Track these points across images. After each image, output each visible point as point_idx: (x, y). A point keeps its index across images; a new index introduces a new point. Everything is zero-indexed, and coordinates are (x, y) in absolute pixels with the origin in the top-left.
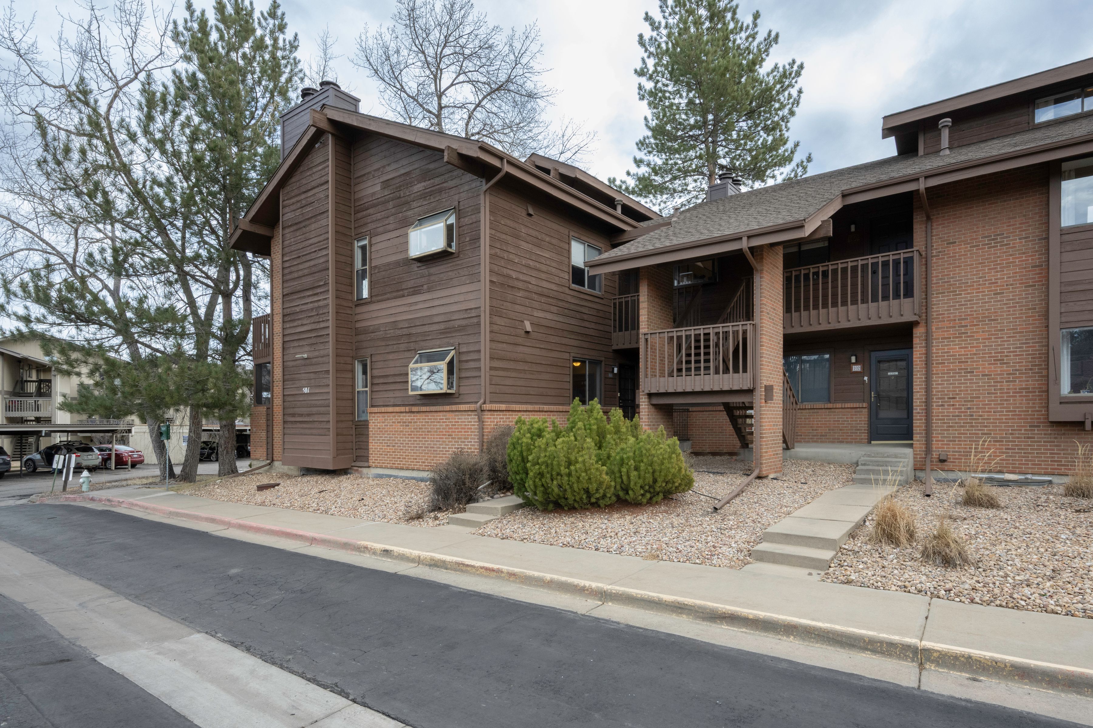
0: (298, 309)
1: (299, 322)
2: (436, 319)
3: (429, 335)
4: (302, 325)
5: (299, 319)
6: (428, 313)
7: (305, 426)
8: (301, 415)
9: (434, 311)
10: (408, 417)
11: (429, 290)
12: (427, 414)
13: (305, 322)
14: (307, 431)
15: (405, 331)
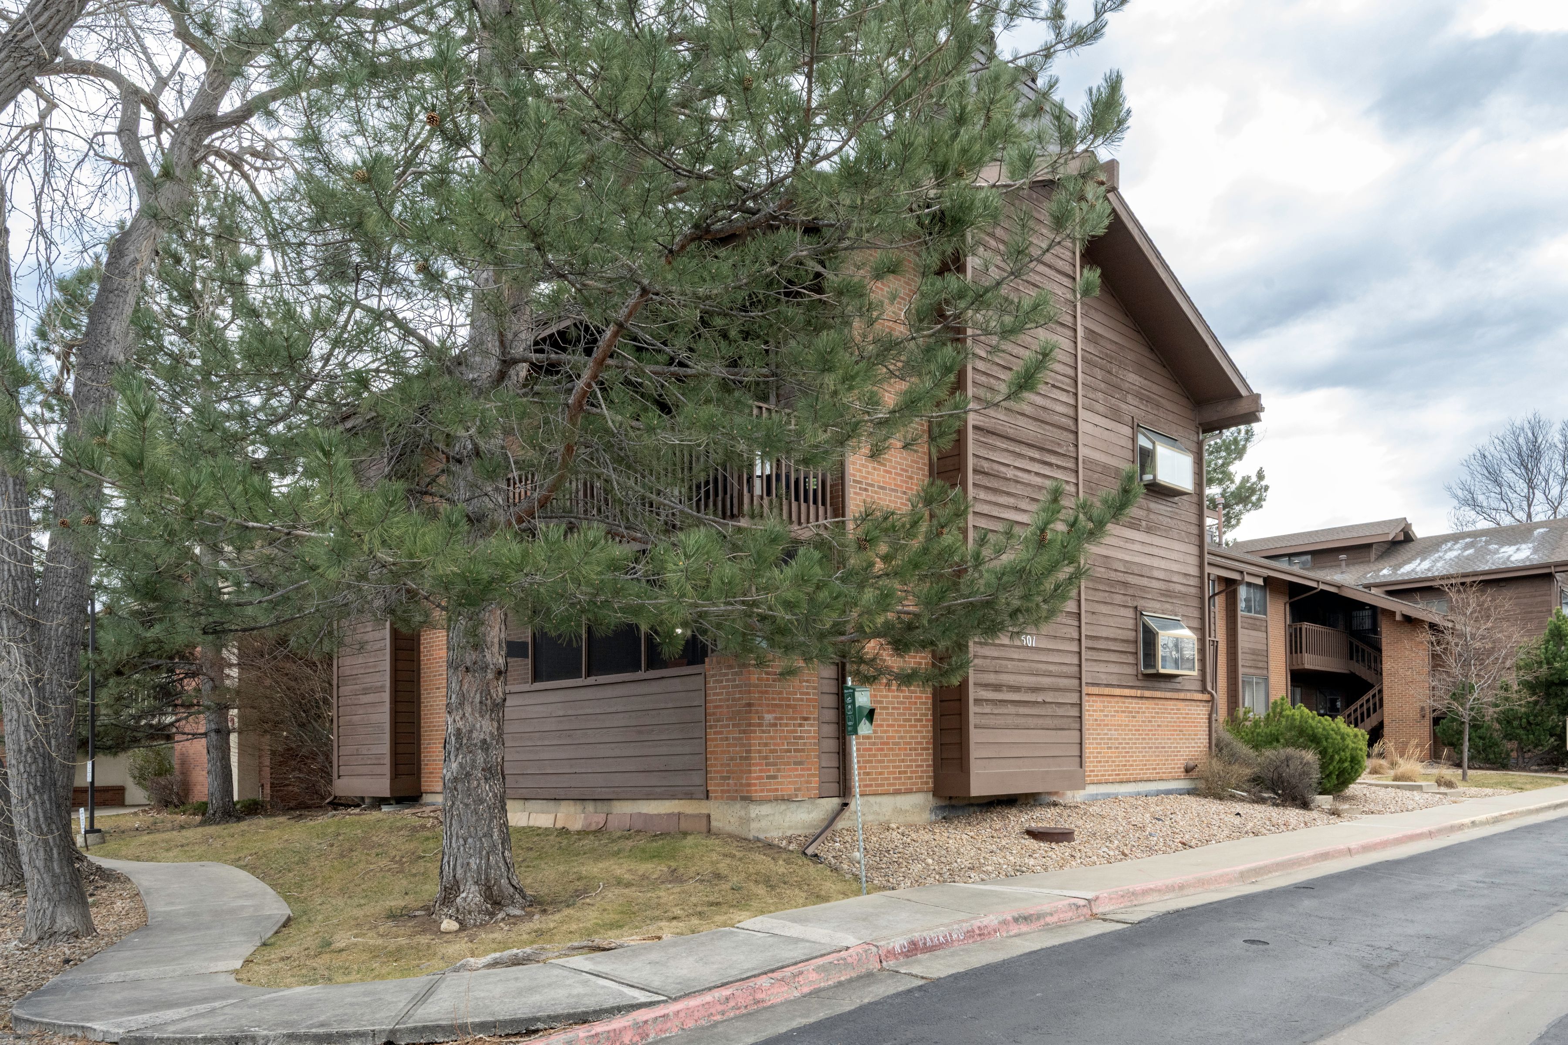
0: (1010, 473)
1: (1011, 501)
2: (1156, 574)
3: (1148, 593)
4: (1016, 509)
5: (1008, 494)
6: (1147, 561)
7: (1023, 710)
8: (1016, 689)
9: (1156, 562)
10: (1134, 705)
11: (1149, 531)
12: (1156, 701)
13: (1023, 505)
14: (1032, 722)
15: (1121, 577)
